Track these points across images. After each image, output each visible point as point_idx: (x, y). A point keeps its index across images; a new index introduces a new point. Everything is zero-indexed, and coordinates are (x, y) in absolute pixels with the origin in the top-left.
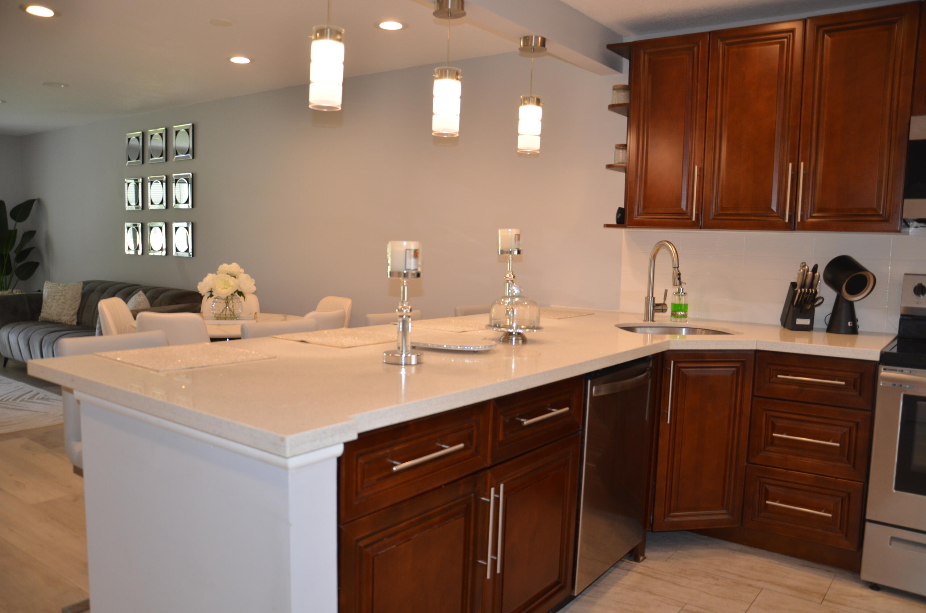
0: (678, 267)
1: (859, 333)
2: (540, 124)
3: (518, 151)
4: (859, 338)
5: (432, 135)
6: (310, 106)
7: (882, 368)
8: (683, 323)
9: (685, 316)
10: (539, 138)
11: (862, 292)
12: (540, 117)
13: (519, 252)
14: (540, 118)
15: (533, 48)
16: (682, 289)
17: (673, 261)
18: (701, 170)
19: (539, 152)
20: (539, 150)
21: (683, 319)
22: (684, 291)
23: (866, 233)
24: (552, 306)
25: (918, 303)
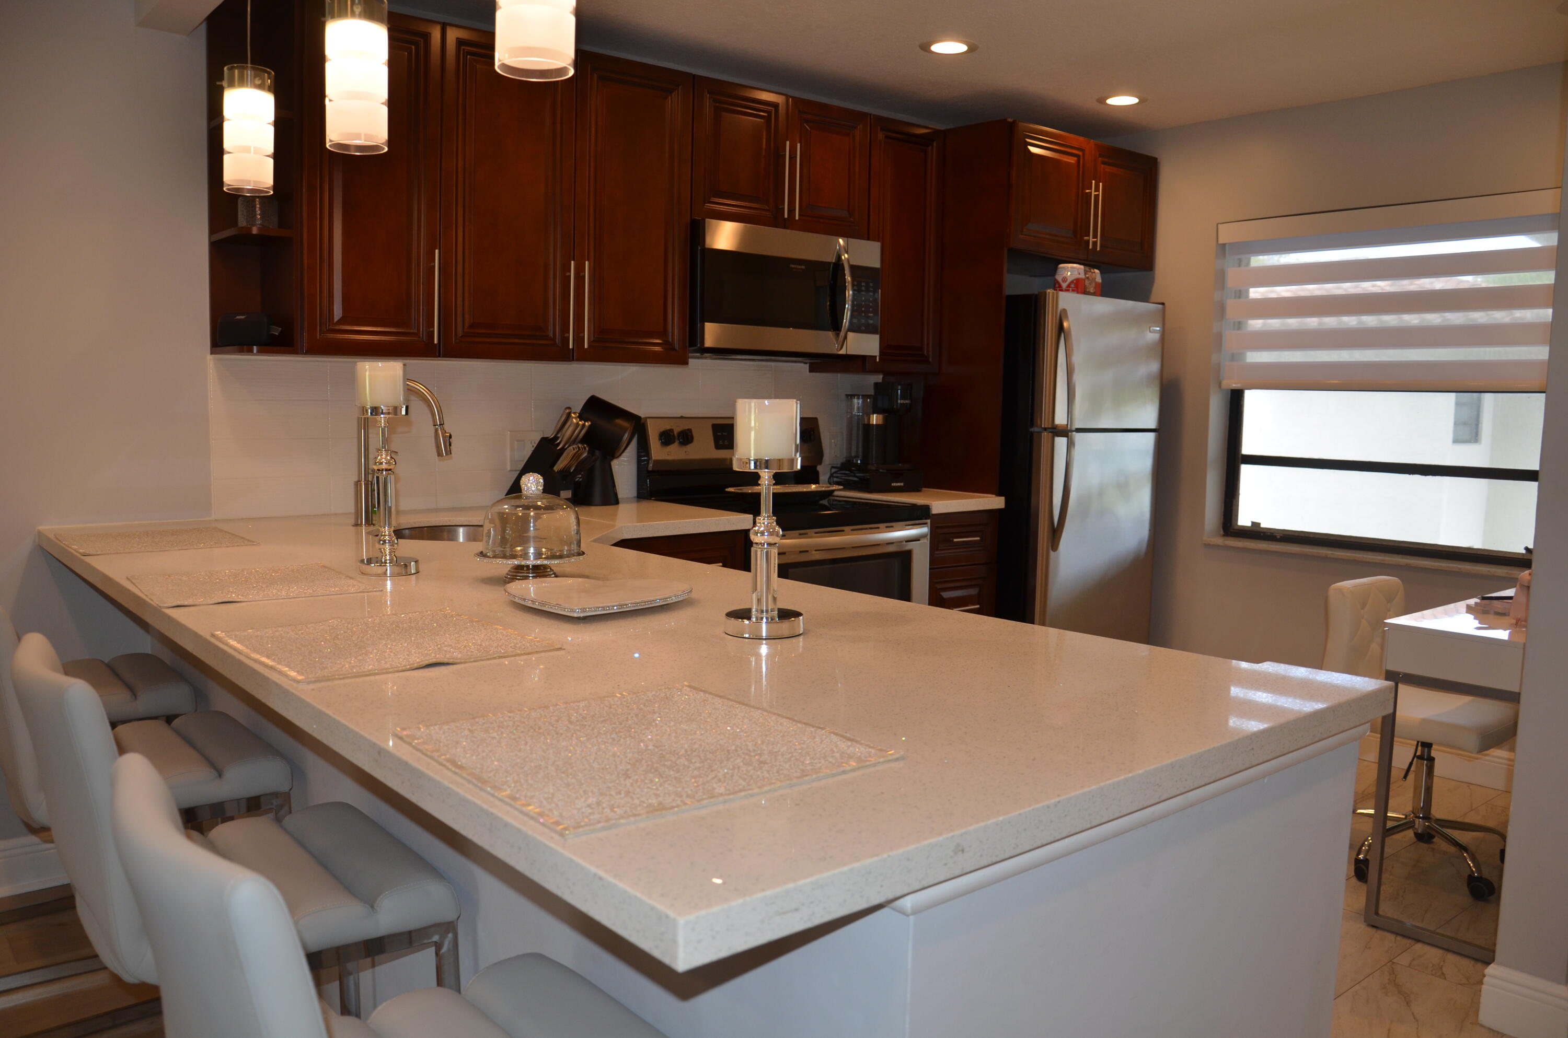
0: (442, 425)
1: (620, 501)
4: (621, 507)
17: (433, 414)
25: (668, 455)
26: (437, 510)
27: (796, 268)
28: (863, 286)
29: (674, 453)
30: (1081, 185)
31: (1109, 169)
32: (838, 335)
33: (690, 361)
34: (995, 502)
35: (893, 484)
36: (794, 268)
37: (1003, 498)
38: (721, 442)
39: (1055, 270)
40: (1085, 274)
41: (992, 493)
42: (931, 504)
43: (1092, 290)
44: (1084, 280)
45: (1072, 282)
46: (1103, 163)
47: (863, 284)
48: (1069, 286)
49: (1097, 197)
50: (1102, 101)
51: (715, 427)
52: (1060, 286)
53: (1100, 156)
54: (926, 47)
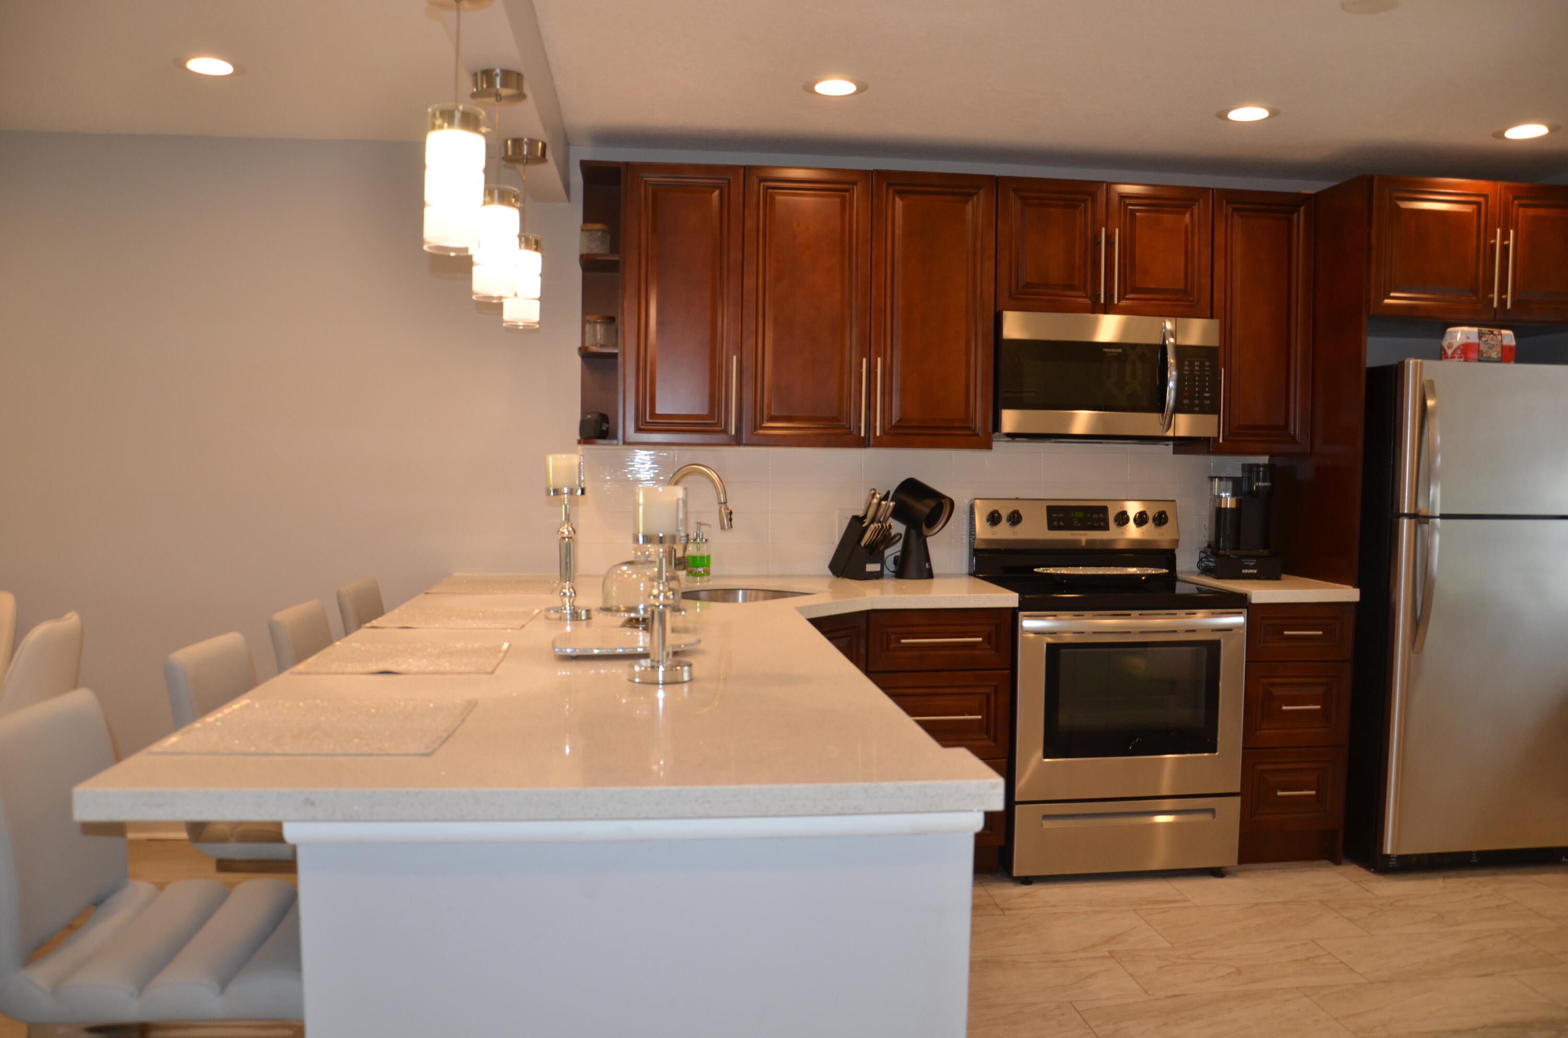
0: (725, 503)
1: (935, 575)
2: (538, 280)
3: (504, 325)
4: (935, 581)
5: (473, 300)
6: (425, 248)
7: (1021, 614)
8: (706, 584)
9: (707, 572)
10: (538, 303)
11: (938, 523)
12: (539, 269)
13: (583, 492)
14: (539, 271)
15: (525, 158)
16: (701, 534)
17: (718, 495)
18: (740, 362)
19: (538, 326)
20: (539, 323)
21: (706, 578)
22: (705, 537)
23: (918, 449)
24: (456, 574)
25: (993, 534)
26: (768, 576)
27: (1111, 352)
28: (1197, 366)
29: (1004, 532)
30: (1482, 235)
31: (1531, 212)
32: (1163, 415)
33: (995, 444)
34: (1349, 594)
35: (1243, 571)
36: (1108, 352)
37: (1358, 590)
38: (1055, 524)
39: (1442, 334)
40: (1480, 338)
41: (1350, 585)
42: (1251, 592)
43: (1494, 355)
44: (1479, 345)
45: (1458, 348)
46: (1520, 205)
47: (1196, 363)
48: (1454, 353)
49: (1505, 249)
50: (1500, 135)
51: (1050, 510)
52: (1446, 353)
53: (1515, 198)
54: (1223, 116)
